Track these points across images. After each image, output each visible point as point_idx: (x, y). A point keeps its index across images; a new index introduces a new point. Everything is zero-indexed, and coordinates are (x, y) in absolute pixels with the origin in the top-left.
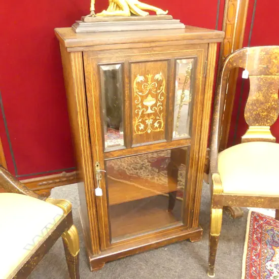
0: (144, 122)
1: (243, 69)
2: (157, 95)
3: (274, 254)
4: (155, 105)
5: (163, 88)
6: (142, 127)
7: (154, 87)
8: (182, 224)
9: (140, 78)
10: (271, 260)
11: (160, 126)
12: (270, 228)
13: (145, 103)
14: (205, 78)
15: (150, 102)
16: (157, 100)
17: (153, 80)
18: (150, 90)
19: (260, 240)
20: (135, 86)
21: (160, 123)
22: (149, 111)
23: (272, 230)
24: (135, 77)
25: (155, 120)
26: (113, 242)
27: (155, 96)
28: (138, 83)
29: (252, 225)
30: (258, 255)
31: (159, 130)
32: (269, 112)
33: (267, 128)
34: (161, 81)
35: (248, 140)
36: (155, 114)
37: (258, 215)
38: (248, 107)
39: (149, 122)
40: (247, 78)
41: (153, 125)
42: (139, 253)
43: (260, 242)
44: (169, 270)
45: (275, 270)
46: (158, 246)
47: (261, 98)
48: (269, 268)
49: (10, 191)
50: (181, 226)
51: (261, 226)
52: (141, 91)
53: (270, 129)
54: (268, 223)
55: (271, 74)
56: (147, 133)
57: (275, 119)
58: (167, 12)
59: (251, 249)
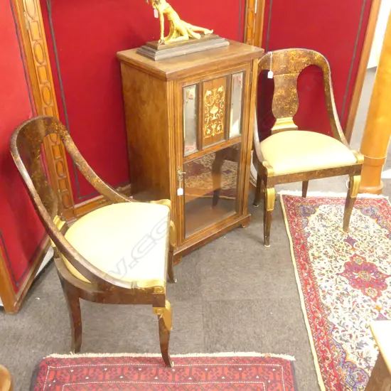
0: (210, 128)
1: (269, 71)
2: (219, 104)
3: (308, 221)
4: (218, 112)
5: (223, 98)
6: (209, 132)
7: (217, 98)
8: (235, 213)
9: (209, 93)
10: (307, 226)
11: (221, 129)
12: (300, 204)
13: (211, 112)
14: (251, 85)
15: (214, 110)
16: (219, 108)
17: (217, 93)
18: (215, 101)
19: (295, 214)
20: (205, 99)
21: (221, 126)
22: (214, 118)
23: (301, 206)
24: (206, 92)
25: (217, 124)
26: (187, 237)
27: (218, 105)
28: (207, 97)
29: (285, 205)
30: (297, 225)
31: (220, 132)
32: (290, 105)
33: (290, 119)
34: (222, 92)
35: (277, 132)
36: (218, 120)
37: (288, 196)
38: (274, 102)
39: (214, 127)
40: (271, 78)
41: (216, 128)
42: (207, 243)
43: (295, 215)
44: (235, 250)
45: (311, 231)
46: (221, 234)
47: (284, 93)
48: (307, 231)
49: (116, 202)
50: (235, 215)
51: (292, 205)
52: (209, 103)
53: (293, 119)
54: (298, 201)
55: (290, 72)
56: (212, 136)
57: (296, 111)
58: (212, 31)
59: (290, 223)
